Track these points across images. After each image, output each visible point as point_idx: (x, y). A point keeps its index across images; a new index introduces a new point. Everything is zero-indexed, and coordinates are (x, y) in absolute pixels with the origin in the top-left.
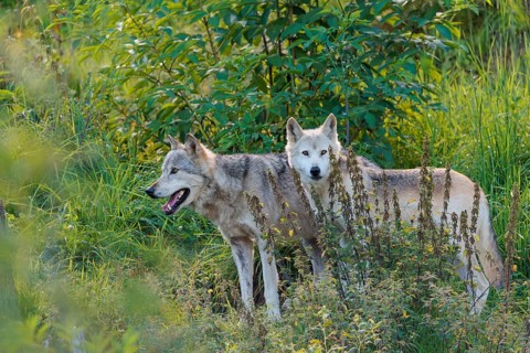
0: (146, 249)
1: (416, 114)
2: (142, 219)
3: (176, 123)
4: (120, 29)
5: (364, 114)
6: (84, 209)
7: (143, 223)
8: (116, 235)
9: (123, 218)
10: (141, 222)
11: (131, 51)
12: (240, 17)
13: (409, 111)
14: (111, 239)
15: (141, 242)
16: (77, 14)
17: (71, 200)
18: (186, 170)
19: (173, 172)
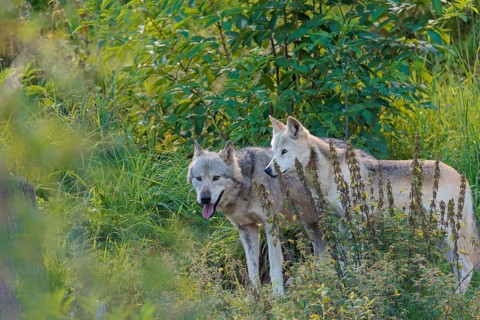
0: (162, 230)
1: (409, 111)
2: (160, 204)
3: (192, 117)
4: (142, 32)
5: (362, 111)
6: (107, 194)
7: (160, 207)
8: (136, 218)
9: (143, 202)
10: (159, 206)
11: (151, 52)
12: (250, 22)
13: (403, 109)
14: (131, 221)
15: (158, 224)
16: (103, 18)
17: (96, 185)
18: (226, 176)
19: (215, 178)
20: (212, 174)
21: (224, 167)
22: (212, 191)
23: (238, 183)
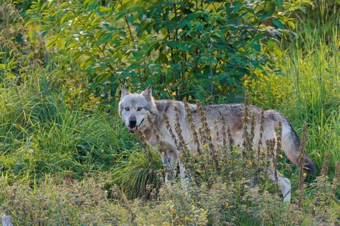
0: (79, 164)
1: (265, 77)
2: (79, 146)
3: (107, 84)
4: (70, 25)
5: (226, 77)
6: (43, 140)
7: (79, 148)
8: (61, 156)
9: (67, 145)
11: (77, 39)
12: (148, 16)
13: (262, 75)
14: (58, 158)
15: (77, 160)
16: (44, 16)
17: (35, 133)
18: (146, 108)
19: (139, 109)
20: (137, 106)
21: (146, 102)
22: (137, 117)
23: (154, 115)
